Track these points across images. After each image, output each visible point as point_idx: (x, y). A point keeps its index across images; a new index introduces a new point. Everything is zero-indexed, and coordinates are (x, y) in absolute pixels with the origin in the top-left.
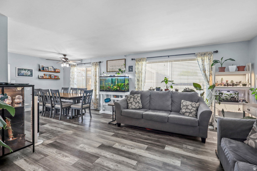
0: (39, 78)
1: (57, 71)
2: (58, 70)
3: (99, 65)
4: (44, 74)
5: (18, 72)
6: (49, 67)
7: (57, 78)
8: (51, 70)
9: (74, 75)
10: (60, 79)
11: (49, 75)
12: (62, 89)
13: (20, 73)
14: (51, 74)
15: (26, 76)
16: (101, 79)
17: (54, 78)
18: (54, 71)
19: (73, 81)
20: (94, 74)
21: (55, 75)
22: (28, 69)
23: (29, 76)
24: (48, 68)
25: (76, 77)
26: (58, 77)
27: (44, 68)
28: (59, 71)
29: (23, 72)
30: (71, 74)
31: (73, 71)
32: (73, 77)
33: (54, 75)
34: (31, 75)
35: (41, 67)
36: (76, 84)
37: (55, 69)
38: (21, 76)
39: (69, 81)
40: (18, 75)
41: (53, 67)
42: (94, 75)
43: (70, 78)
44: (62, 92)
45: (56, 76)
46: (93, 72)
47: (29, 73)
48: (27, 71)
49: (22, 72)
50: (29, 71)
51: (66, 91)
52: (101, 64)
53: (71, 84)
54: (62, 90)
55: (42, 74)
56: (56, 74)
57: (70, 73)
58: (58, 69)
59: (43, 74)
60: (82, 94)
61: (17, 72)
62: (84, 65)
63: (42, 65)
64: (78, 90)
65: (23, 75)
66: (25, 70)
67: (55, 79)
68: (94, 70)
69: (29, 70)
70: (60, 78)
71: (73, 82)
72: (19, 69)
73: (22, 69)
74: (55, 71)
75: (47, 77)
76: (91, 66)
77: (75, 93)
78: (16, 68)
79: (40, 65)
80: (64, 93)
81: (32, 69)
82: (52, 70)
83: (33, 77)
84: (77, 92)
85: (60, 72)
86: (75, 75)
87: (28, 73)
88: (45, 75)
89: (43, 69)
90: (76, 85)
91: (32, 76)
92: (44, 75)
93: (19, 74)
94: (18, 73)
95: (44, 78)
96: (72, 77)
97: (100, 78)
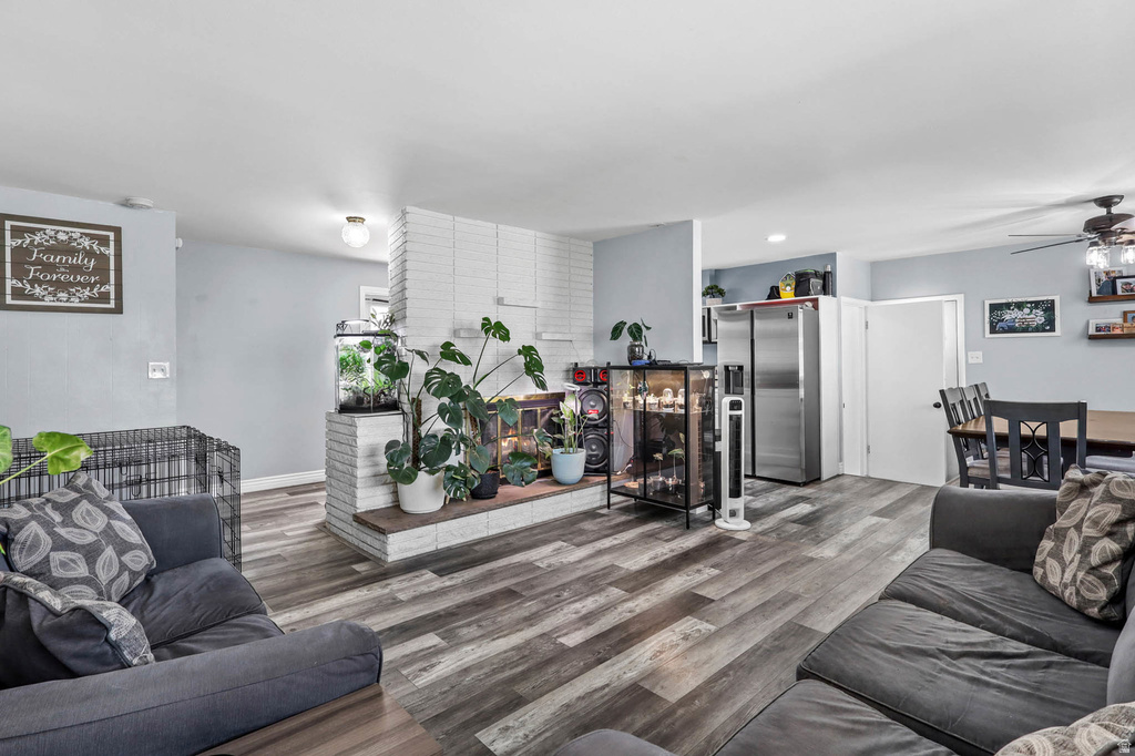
0: (1089, 337)
4: (1126, 314)
5: (991, 316)
13: (999, 321)
15: (1025, 330)
22: (1031, 303)
23: (1037, 329)
29: (1009, 315)
34: (1049, 325)
35: (1098, 280)
38: (1004, 331)
40: (993, 330)
47: (1039, 318)
48: (1027, 311)
49: (1007, 317)
50: (1037, 308)
59: (1118, 315)
61: (987, 320)
65: (1012, 330)
66: (1020, 306)
69: (1037, 304)
72: (994, 308)
73: (1008, 306)
78: (983, 301)
79: (1093, 271)
81: (1050, 298)
83: (1058, 331)
87: (1032, 316)
88: (1130, 316)
89: (1107, 289)
91: (1053, 329)
92: (1118, 321)
93: (997, 323)
94: (991, 323)
95: (1116, 331)
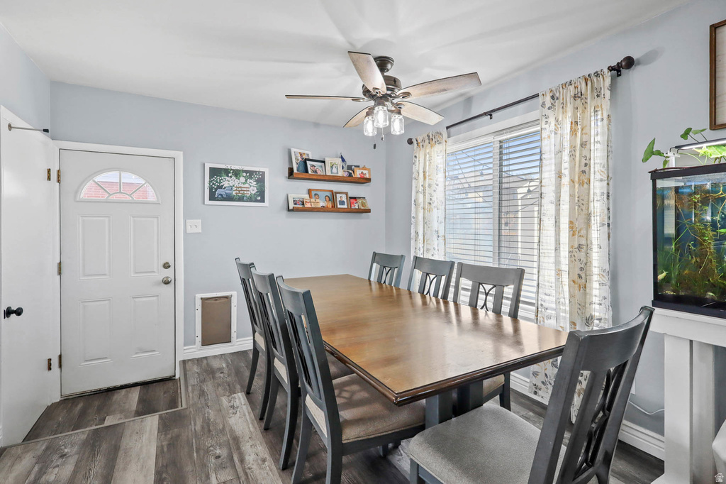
0: (289, 210)
1: (358, 173)
2: (365, 172)
3: (613, 87)
4: (310, 191)
5: (211, 182)
6: (328, 161)
7: (357, 209)
8: (334, 170)
9: (430, 186)
10: (369, 211)
11: (329, 194)
12: (373, 261)
13: (218, 187)
14: (334, 191)
15: (241, 199)
16: (663, 189)
17: (345, 206)
18: (346, 174)
19: (424, 218)
20: (566, 166)
21: (349, 196)
22: (246, 172)
23: (250, 199)
24: (324, 162)
25: (439, 196)
26: (363, 204)
27: (308, 163)
28: (367, 176)
29: (228, 182)
30: (418, 184)
31: (424, 168)
32: (428, 200)
33: (346, 194)
34: (260, 196)
35: (297, 159)
36: (441, 233)
37: (350, 167)
38: (222, 199)
39: (408, 220)
40: (212, 197)
41: (343, 160)
42: (566, 172)
43: (413, 206)
44: (372, 279)
45: (355, 198)
46: (559, 152)
47: (252, 189)
48: (243, 180)
49: (226, 184)
50: (251, 178)
51: (392, 276)
52: (632, 77)
53: (417, 233)
54: (375, 265)
55: (299, 190)
56: (353, 190)
57: (414, 181)
58: (364, 168)
59: (306, 191)
60: (482, 313)
61: (207, 185)
62: (486, 126)
63: (302, 151)
64: (460, 275)
65: (229, 198)
66: (237, 173)
67: (350, 211)
68: (567, 137)
69: (251, 174)
70: (369, 206)
71: (425, 223)
72: (215, 172)
73: (227, 171)
74: (350, 175)
75: (321, 203)
76: (534, 115)
77: (436, 295)
78: (204, 164)
79: (293, 150)
80: (379, 282)
81: (262, 170)
82: (340, 169)
83: (266, 204)
84: (452, 290)
85: (368, 180)
86: (434, 187)
87: (247, 185)
88: (313, 193)
89: (302, 168)
90: (441, 240)
91: (263, 200)
92: (307, 196)
93: (216, 190)
94: (211, 189)
95: (308, 205)
96: (421, 196)
97: (661, 184)
